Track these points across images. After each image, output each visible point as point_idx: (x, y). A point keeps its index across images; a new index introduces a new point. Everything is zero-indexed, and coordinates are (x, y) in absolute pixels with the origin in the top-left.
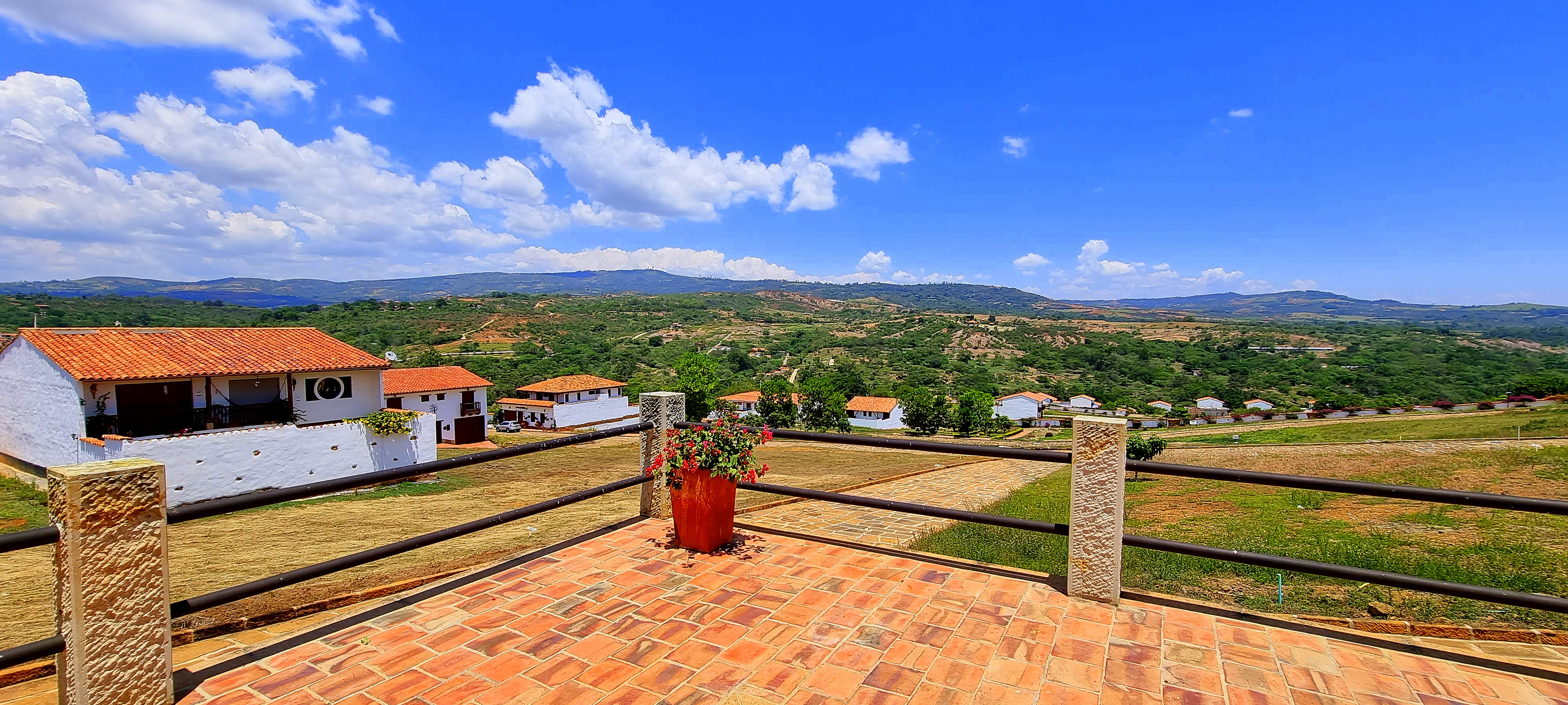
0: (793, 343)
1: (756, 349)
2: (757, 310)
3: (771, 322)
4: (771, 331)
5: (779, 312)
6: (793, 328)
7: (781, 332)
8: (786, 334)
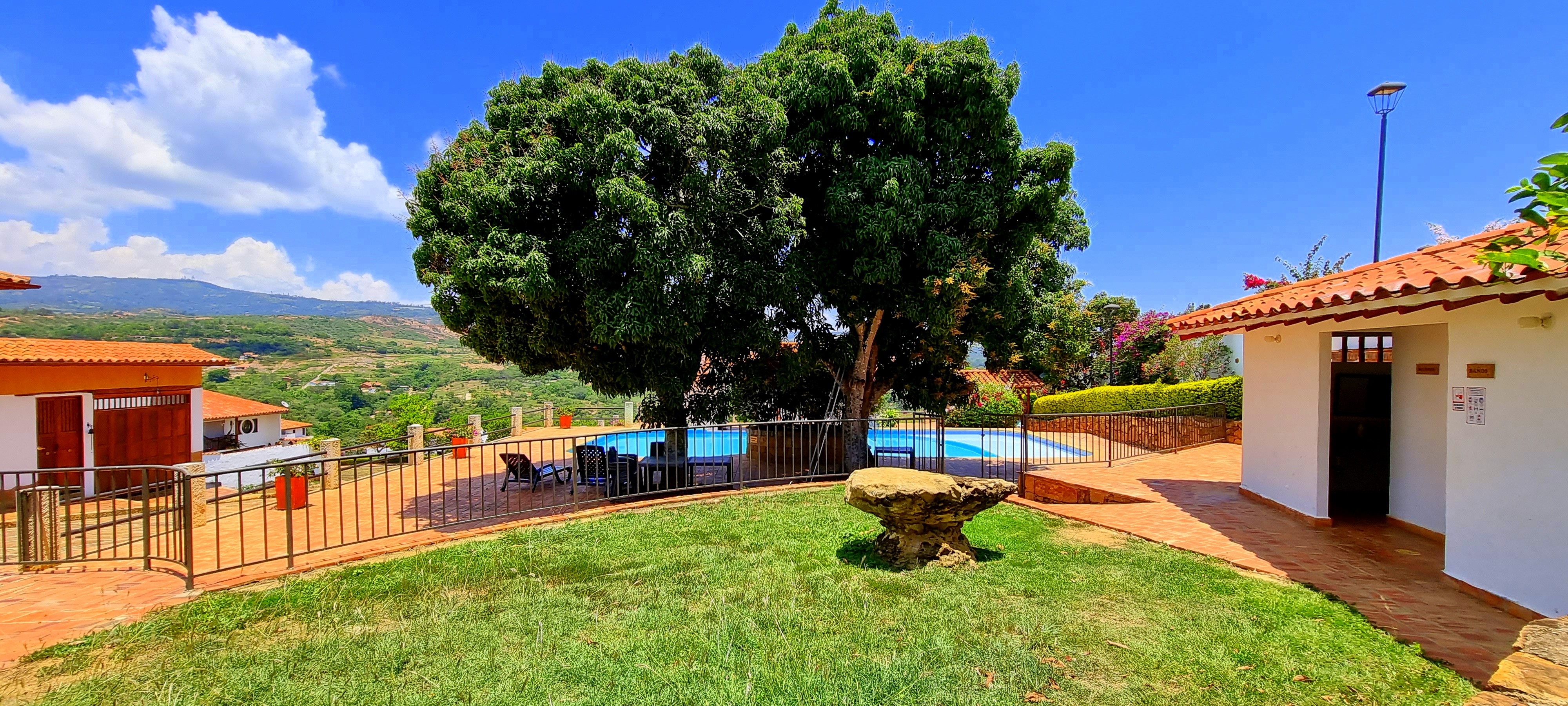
0: (417, 377)
1: (370, 384)
2: (364, 338)
3: (384, 353)
4: (386, 363)
5: (394, 340)
6: (415, 360)
7: (400, 364)
8: (407, 367)
